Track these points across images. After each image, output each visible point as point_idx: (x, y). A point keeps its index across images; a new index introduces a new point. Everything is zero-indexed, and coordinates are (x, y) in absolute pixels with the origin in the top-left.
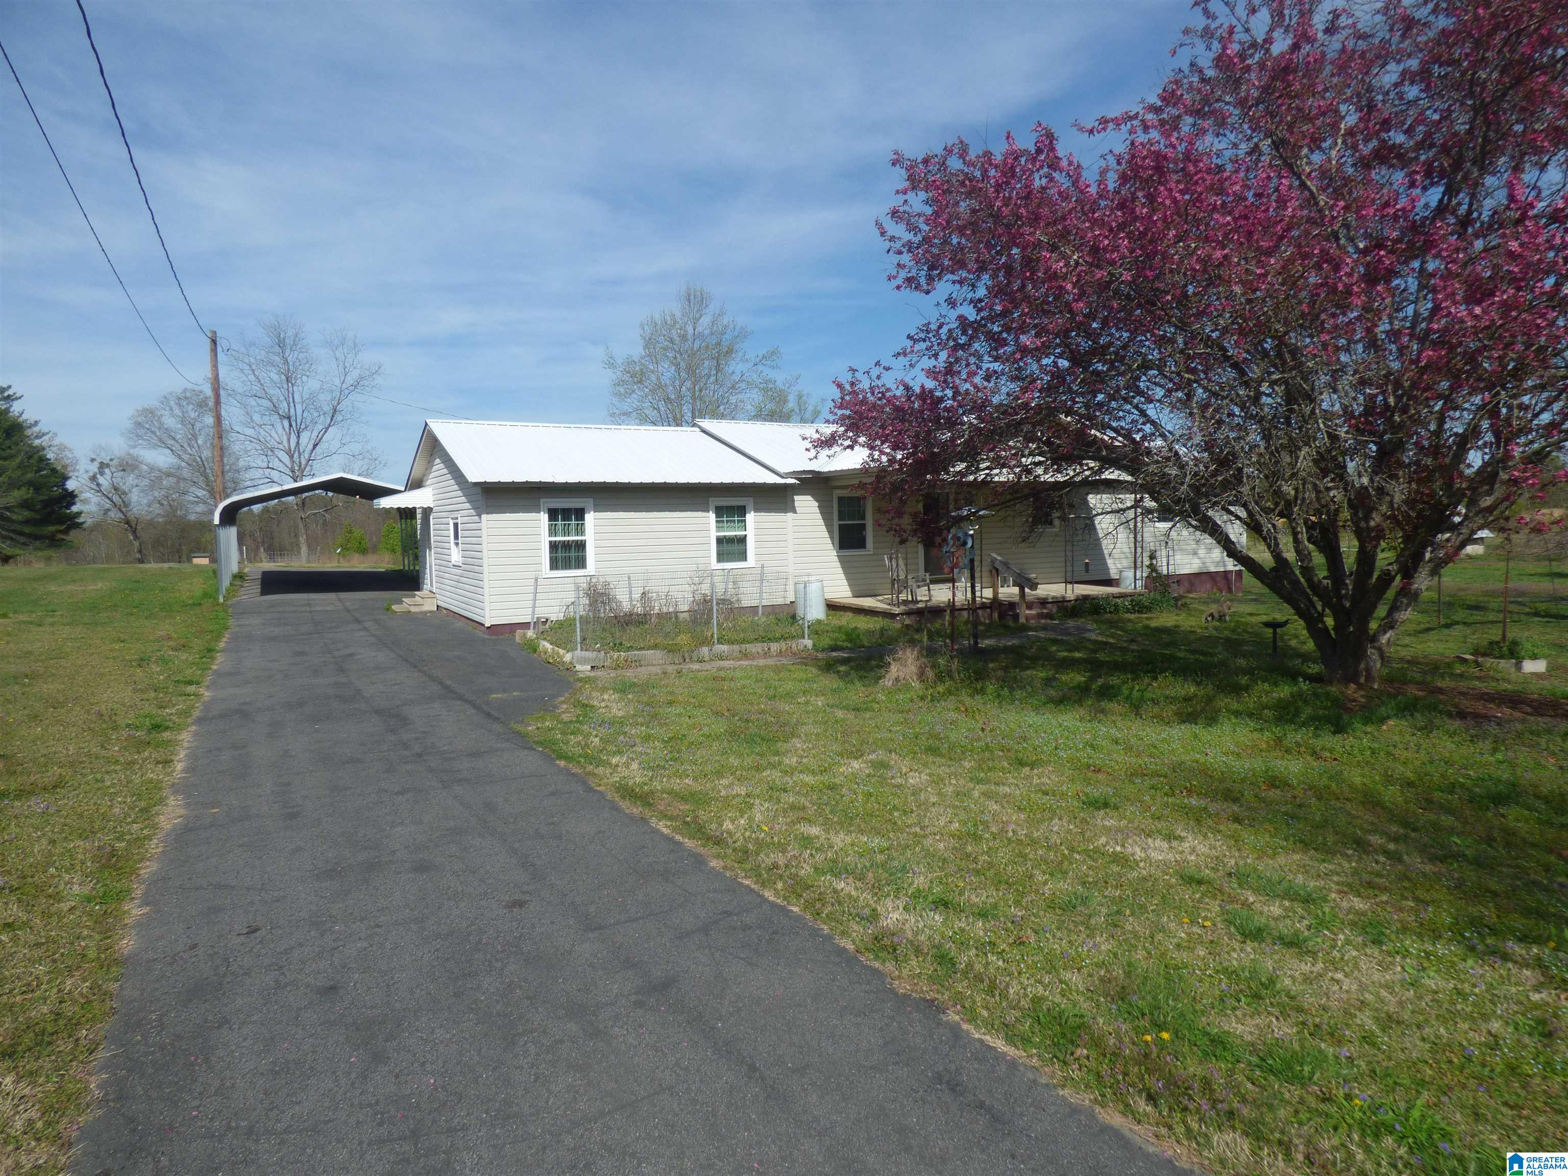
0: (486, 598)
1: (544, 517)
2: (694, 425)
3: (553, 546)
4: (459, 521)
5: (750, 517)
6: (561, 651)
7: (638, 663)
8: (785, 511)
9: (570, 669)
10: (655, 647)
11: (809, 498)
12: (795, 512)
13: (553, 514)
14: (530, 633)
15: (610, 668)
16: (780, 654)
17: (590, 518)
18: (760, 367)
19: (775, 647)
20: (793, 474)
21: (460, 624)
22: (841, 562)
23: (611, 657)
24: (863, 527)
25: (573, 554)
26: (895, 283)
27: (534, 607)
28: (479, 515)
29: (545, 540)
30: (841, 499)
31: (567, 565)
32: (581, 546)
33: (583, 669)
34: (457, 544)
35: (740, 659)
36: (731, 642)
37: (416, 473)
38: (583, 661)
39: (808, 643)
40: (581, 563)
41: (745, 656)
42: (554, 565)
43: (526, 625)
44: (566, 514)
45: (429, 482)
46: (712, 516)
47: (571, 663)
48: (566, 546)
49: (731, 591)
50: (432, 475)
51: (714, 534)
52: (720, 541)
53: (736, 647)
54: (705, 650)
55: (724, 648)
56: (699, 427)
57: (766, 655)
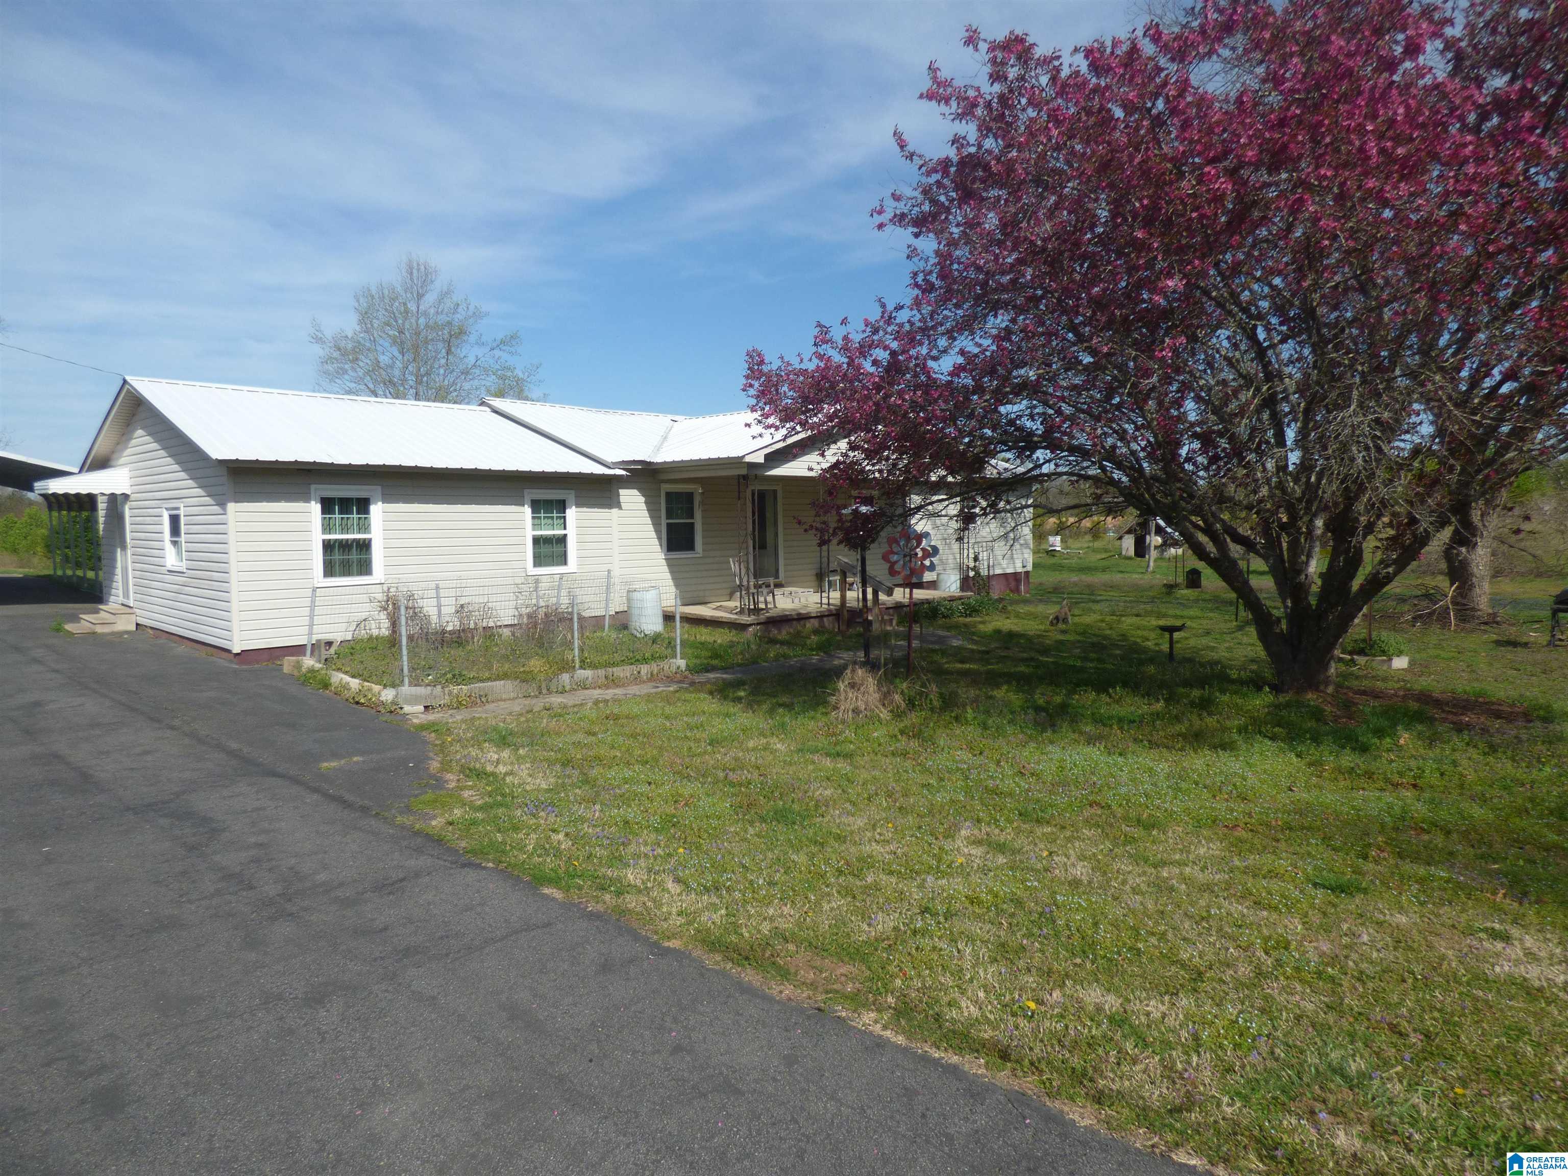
0: (235, 616)
1: (315, 508)
2: (483, 404)
3: (328, 546)
4: (182, 512)
5: (572, 513)
6: (376, 688)
7: (482, 699)
8: (610, 506)
9: (394, 710)
10: (505, 676)
11: (635, 492)
12: (620, 507)
13: (327, 505)
14: (308, 662)
15: (450, 707)
16: (652, 678)
17: (377, 510)
18: (497, 353)
19: (645, 669)
20: (623, 464)
21: (182, 649)
22: (669, 565)
23: (450, 693)
24: (691, 526)
25: (354, 556)
26: (878, 219)
27: (311, 625)
28: (222, 504)
29: (318, 537)
30: (668, 495)
31: (346, 570)
32: (365, 546)
33: (414, 710)
34: (175, 543)
35: (607, 687)
36: (593, 666)
37: (101, 448)
38: (414, 700)
39: (682, 663)
40: (365, 568)
41: (612, 682)
42: (329, 571)
43: (298, 650)
44: (345, 505)
45: (122, 460)
46: (527, 510)
47: (394, 703)
48: (345, 546)
49: (565, 601)
50: (129, 451)
51: (530, 533)
52: (537, 541)
53: (601, 672)
54: (565, 677)
55: (588, 673)
56: (489, 406)
57: (637, 679)
